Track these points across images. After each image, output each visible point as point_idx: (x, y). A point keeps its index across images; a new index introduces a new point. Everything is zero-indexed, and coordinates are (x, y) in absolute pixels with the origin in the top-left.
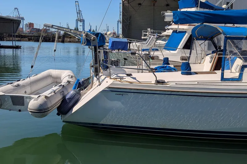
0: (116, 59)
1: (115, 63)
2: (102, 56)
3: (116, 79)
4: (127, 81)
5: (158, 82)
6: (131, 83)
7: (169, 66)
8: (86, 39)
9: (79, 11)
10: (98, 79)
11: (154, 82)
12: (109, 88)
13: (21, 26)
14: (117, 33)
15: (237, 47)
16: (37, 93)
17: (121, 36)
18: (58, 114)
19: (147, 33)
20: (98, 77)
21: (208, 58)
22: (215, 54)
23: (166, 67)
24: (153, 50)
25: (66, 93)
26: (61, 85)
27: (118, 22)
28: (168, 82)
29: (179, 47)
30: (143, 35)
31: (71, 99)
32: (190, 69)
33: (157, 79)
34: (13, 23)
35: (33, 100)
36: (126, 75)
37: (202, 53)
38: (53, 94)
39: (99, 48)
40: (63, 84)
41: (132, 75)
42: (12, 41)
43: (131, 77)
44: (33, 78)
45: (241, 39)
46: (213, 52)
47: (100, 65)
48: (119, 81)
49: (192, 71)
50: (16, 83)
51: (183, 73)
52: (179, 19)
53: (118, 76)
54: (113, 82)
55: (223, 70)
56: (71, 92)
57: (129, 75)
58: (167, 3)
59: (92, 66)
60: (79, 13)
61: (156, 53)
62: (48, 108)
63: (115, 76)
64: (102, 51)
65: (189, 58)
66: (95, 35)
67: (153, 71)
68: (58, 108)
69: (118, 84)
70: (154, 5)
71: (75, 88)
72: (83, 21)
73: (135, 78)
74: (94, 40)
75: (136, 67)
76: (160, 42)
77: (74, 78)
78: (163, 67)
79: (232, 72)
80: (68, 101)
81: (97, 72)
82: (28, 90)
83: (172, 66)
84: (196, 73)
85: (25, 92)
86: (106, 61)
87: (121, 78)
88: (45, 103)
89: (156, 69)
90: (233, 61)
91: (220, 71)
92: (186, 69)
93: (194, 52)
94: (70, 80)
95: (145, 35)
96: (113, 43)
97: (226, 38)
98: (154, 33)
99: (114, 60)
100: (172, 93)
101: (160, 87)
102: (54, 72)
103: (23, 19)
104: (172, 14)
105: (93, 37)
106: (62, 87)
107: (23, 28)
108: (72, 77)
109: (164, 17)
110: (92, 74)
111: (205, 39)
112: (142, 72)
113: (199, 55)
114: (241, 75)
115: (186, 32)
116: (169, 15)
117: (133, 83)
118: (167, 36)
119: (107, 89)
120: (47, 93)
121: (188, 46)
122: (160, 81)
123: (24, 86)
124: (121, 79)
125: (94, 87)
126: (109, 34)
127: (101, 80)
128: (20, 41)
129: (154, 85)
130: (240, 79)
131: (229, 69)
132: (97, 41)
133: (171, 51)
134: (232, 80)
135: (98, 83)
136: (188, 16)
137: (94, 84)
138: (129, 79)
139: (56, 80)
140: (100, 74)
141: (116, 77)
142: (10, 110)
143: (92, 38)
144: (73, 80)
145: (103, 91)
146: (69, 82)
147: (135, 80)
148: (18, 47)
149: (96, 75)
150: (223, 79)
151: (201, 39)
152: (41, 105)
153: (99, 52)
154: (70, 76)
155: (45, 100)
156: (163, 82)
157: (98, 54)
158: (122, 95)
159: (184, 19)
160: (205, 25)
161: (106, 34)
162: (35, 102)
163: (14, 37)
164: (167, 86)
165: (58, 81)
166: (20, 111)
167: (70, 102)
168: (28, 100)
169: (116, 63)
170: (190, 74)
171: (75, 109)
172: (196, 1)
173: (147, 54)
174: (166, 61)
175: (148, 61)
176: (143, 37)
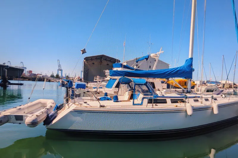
0: (79, 93)
5: (101, 106)
6: (86, 107)
8: (62, 83)
9: (60, 65)
10: (68, 105)
11: (99, 106)
12: (74, 110)
13: (24, 72)
15: (141, 88)
16: (32, 113)
17: (83, 80)
18: (44, 125)
20: (68, 104)
21: (127, 93)
22: (130, 91)
23: (106, 97)
24: (100, 88)
25: (49, 112)
26: (46, 108)
27: (81, 71)
28: (106, 106)
29: (113, 87)
30: (95, 79)
31: (52, 116)
32: (118, 100)
34: (19, 70)
35: (29, 117)
38: (41, 113)
39: (69, 88)
40: (47, 107)
42: (18, 80)
44: (29, 104)
45: (142, 85)
46: (129, 90)
47: (69, 98)
48: (80, 106)
49: (119, 100)
50: (19, 107)
51: (114, 101)
52: (113, 74)
53: (79, 104)
54: (77, 106)
55: (134, 100)
56: (52, 112)
57: (85, 103)
59: (65, 98)
60: (59, 66)
61: (101, 90)
62: (38, 122)
64: (71, 90)
65: (118, 92)
66: (67, 82)
67: (99, 100)
68: (44, 121)
69: (80, 108)
70: (101, 64)
71: (54, 110)
72: (61, 70)
73: (88, 104)
74: (66, 84)
75: (89, 98)
76: (104, 83)
77: (54, 104)
78: (104, 98)
79: (138, 101)
80: (50, 117)
81: (67, 101)
82: (26, 111)
83: (109, 97)
84: (121, 101)
85: (24, 112)
86: (73, 95)
87: (81, 104)
88: (36, 119)
89: (100, 99)
90: (138, 95)
91: (132, 100)
92: (116, 99)
93: (120, 89)
94: (52, 105)
95: (96, 79)
96: (78, 85)
97: (135, 84)
98: (100, 78)
101: (102, 109)
102: (42, 101)
103: (26, 68)
104: (109, 71)
106: (47, 109)
107: (25, 73)
108: (53, 103)
109: (105, 73)
110: (65, 101)
111: (126, 83)
113: (123, 91)
114: (142, 102)
115: (116, 79)
116: (107, 72)
118: (107, 80)
119: (73, 111)
120: (38, 113)
121: (118, 86)
123: (23, 109)
125: (65, 109)
126: (76, 79)
127: (69, 106)
128: (23, 80)
129: (99, 108)
130: (141, 104)
131: (136, 99)
132: (68, 84)
133: (109, 89)
134: (138, 104)
135: (68, 107)
136: (117, 73)
137: (66, 107)
138: (85, 105)
139: (44, 105)
140: (69, 102)
142: (14, 123)
144: (54, 106)
145: (71, 112)
146: (51, 106)
148: (21, 84)
149: (67, 103)
150: (134, 104)
151: (124, 84)
152: (34, 120)
154: (52, 103)
155: (37, 117)
156: (104, 106)
158: (81, 113)
159: (115, 74)
160: (125, 78)
161: (74, 79)
162: (30, 118)
163: (19, 78)
164: (106, 109)
165: (45, 105)
166: (20, 123)
167: (51, 118)
168: (25, 117)
169: (79, 96)
170: (118, 102)
171: (54, 122)
172: (121, 65)
173: (96, 91)
174: (106, 94)
175: (96, 95)
176: (94, 80)
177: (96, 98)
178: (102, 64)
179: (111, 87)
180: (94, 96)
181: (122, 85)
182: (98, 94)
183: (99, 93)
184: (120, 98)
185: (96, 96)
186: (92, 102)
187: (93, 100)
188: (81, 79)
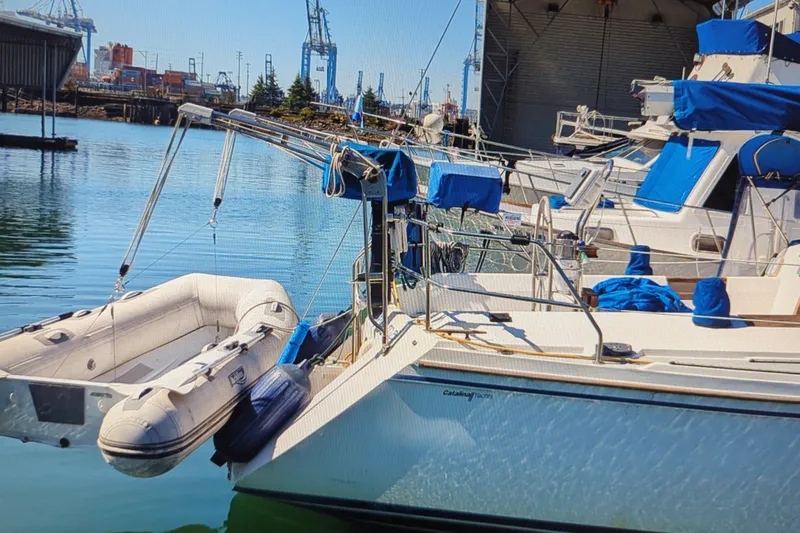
0: (451, 243)
1: (447, 256)
2: (400, 243)
3: (450, 333)
4: (490, 344)
5: (608, 352)
6: (505, 352)
7: (651, 282)
8: (344, 173)
9: (318, 9)
10: (382, 328)
11: (591, 350)
12: (422, 366)
13: (80, 57)
14: (460, 108)
17: (475, 132)
19: (576, 124)
20: (379, 321)
21: (793, 256)
23: (639, 282)
25: (250, 374)
26: (234, 346)
27: (467, 63)
28: (643, 353)
29: (687, 203)
30: (559, 129)
31: (270, 402)
33: (604, 341)
34: (51, 47)
35: (121, 404)
36: (487, 320)
37: (772, 234)
38: (202, 380)
39: (391, 210)
40: (242, 337)
41: (509, 320)
43: (506, 328)
44: (124, 307)
47: (390, 273)
48: (460, 342)
49: (735, 311)
50: (54, 329)
51: (698, 322)
52: (697, 111)
53: (458, 323)
54: (438, 344)
56: (272, 376)
57: (499, 319)
58: (655, 11)
59: (361, 278)
60: (317, 17)
61: (605, 219)
62: (180, 439)
63: (448, 319)
64: (402, 225)
66: (380, 160)
67: (590, 300)
69: (458, 355)
70: (607, 16)
71: (287, 360)
72: (329, 50)
73: (519, 334)
74: (373, 180)
76: (621, 165)
77: (286, 314)
78: (628, 284)
80: (259, 409)
81: (377, 298)
83: (661, 280)
84: (748, 322)
86: (413, 259)
87: (470, 331)
88: (170, 419)
89: (601, 291)
92: (712, 305)
93: (743, 220)
94: (272, 321)
95: (568, 131)
96: (446, 181)
98: (599, 123)
99: (447, 248)
100: (657, 398)
101: (613, 374)
102: (209, 286)
103: (89, 27)
104: (671, 90)
105: (370, 166)
106: (238, 350)
107: (86, 65)
108: (279, 309)
109: (640, 100)
110: (360, 304)
111: (786, 182)
112: (549, 309)
113: (763, 243)
115: (718, 144)
116: (659, 92)
117: (512, 352)
118: (648, 142)
119: (413, 373)
120: (179, 378)
121: (725, 197)
122: (615, 348)
123: (85, 341)
124: (467, 334)
125: (360, 361)
126: (433, 125)
127: (391, 334)
129: (590, 363)
132: (386, 182)
133: (659, 212)
135: (379, 346)
136: (726, 100)
137: (364, 345)
138: (497, 334)
139: (216, 321)
140: (391, 308)
141: (449, 324)
143: (368, 172)
144: (284, 326)
145: (399, 379)
146: (266, 330)
147: (520, 342)
149: (377, 312)
152: (152, 430)
153: (392, 225)
154: (274, 306)
155: (171, 406)
156: (624, 354)
157: (387, 231)
158: (470, 396)
160: (788, 140)
161: (419, 123)
162: (129, 413)
164: (638, 372)
165: (224, 320)
166: (64, 444)
168: (100, 405)
169: (451, 260)
170: (728, 325)
172: (762, 31)
173: (571, 236)
174: (641, 260)
175: (575, 263)
176: (558, 139)
177: (569, 282)
178: (612, 14)
179: (674, 204)
180: (556, 272)
181: (757, 197)
182: (585, 260)
183: (591, 253)
184: (742, 296)
185: (570, 274)
186: (542, 314)
187: (550, 304)
188: (462, 126)
